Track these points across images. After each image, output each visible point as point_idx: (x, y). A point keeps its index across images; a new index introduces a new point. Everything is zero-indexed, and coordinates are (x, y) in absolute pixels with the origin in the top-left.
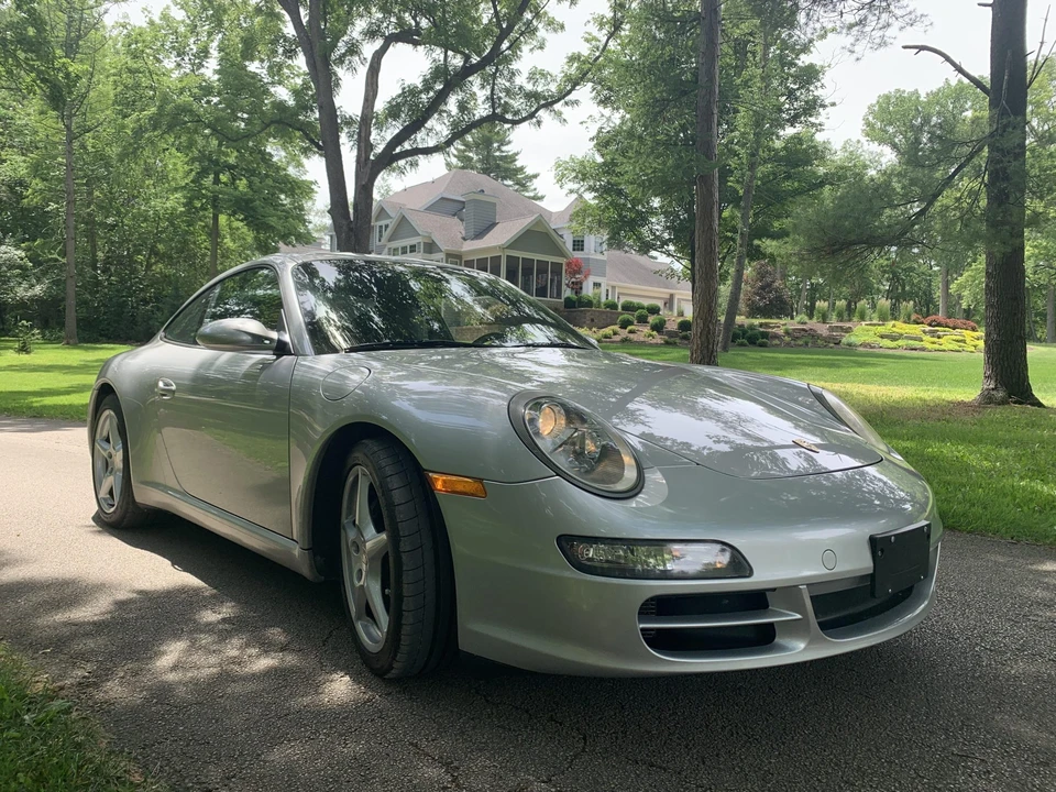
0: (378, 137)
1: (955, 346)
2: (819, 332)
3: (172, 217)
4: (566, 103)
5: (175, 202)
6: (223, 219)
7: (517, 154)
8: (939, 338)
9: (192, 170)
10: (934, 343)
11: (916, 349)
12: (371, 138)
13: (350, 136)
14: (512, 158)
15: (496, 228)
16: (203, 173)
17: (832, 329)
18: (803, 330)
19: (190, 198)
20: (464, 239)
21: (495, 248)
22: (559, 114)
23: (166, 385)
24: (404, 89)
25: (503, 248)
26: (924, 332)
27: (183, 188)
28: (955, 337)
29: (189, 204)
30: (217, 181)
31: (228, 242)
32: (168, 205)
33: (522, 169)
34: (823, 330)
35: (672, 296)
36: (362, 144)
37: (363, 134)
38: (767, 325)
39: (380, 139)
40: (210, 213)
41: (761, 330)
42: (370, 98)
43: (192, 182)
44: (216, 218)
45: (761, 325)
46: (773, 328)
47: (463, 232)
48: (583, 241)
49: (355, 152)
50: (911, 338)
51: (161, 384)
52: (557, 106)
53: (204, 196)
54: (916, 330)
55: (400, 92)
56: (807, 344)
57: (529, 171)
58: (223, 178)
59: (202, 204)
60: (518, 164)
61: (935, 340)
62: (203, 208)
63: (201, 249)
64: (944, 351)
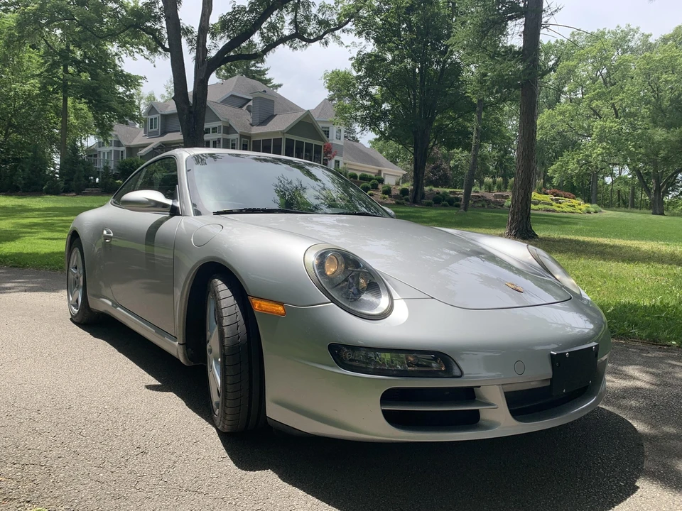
0: (213, 44)
1: (570, 209)
2: (488, 198)
3: (28, 97)
4: (343, 31)
5: (33, 86)
6: (70, 101)
7: (267, 70)
8: (560, 203)
9: (46, 62)
10: (559, 207)
11: (550, 211)
12: (207, 44)
13: (190, 41)
14: (263, 73)
15: (275, 118)
16: (55, 65)
17: (496, 196)
18: (478, 196)
19: (45, 83)
20: (252, 125)
21: (277, 132)
22: (338, 38)
23: (108, 233)
24: (235, 8)
25: (283, 133)
26: (552, 199)
27: (39, 75)
28: (569, 204)
29: (43, 88)
30: (66, 71)
31: (72, 119)
32: (27, 88)
33: (270, 80)
34: (490, 196)
35: (380, 171)
36: (200, 49)
37: (201, 41)
38: (454, 193)
39: (215, 45)
40: (60, 96)
41: (451, 196)
42: (207, 13)
43: (46, 71)
44: (65, 101)
45: (451, 192)
46: (459, 194)
47: (251, 120)
48: (328, 131)
49: (194, 54)
50: (546, 204)
51: (105, 232)
52: (338, 32)
53: (56, 83)
54: (548, 198)
55: (231, 10)
56: (483, 206)
57: (275, 82)
58: (71, 69)
59: (54, 89)
60: (267, 77)
61: (559, 205)
62: (55, 92)
63: (51, 124)
64: (566, 212)
